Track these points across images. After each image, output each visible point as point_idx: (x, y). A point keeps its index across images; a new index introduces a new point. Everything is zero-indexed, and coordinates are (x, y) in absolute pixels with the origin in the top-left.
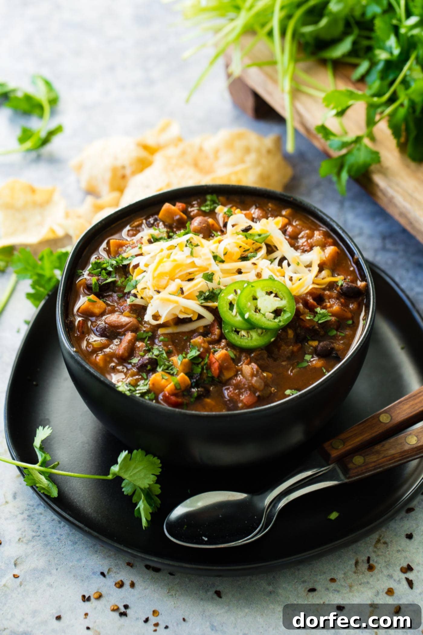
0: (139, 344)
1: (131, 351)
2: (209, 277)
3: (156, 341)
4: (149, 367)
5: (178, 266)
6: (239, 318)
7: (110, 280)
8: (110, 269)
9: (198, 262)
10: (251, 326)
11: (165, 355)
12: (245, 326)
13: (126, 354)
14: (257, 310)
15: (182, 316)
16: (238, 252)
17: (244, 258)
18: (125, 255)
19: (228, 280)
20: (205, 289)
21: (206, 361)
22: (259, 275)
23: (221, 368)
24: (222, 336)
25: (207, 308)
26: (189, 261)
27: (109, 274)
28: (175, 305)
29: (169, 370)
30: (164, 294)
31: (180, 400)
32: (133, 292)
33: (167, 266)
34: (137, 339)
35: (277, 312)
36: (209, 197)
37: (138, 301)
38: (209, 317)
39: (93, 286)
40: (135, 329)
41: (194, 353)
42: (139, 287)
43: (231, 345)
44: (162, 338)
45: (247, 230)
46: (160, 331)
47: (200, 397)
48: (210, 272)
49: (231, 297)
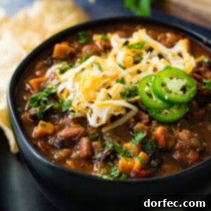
0: (95, 144)
1: (92, 150)
2: (122, 81)
3: (105, 138)
4: (112, 157)
5: (95, 81)
6: (159, 102)
7: (48, 107)
8: (45, 99)
9: (108, 73)
10: (170, 104)
11: (118, 145)
12: (165, 106)
13: (90, 153)
14: (170, 92)
15: (117, 114)
16: (130, 59)
17: (136, 62)
18: (49, 87)
19: (135, 79)
20: (123, 91)
21: (153, 138)
22: (155, 69)
23: (167, 140)
24: (151, 119)
25: (131, 103)
26: (101, 74)
27: (45, 102)
28: (110, 107)
29: (127, 154)
30: (97, 102)
31: (148, 172)
32: (70, 109)
33: (87, 83)
34: (91, 141)
35: (184, 89)
36: (80, 34)
37: (77, 115)
38: (134, 109)
39: (38, 115)
40: (86, 135)
41: (140, 136)
42: (74, 104)
43: (161, 123)
44: (108, 134)
45: (126, 44)
46: (104, 130)
47: (159, 166)
48: (120, 78)
49: (147, 89)
